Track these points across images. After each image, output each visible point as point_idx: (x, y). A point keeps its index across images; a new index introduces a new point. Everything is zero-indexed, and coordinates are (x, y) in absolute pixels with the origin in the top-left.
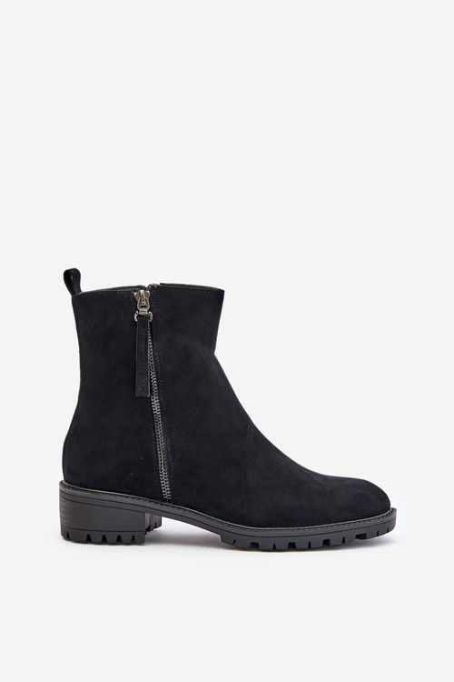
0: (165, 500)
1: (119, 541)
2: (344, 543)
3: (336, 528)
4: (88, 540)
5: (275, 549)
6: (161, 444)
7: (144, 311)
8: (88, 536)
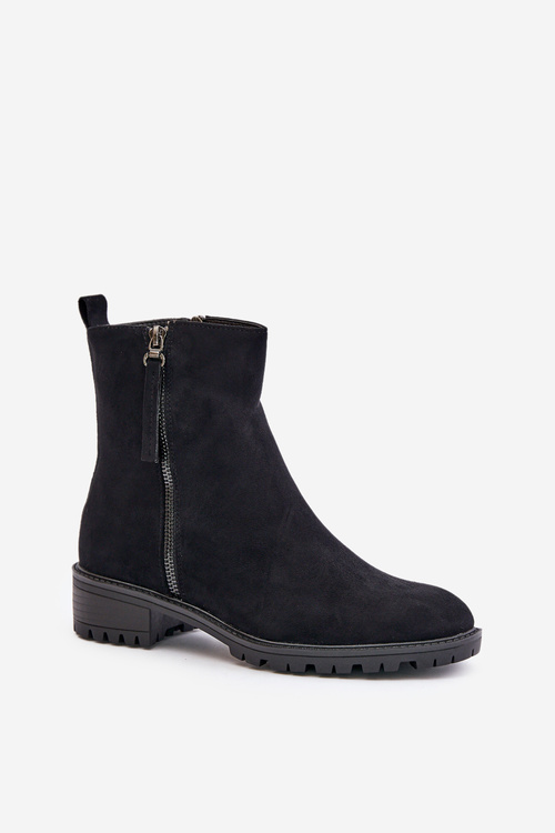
0: (173, 595)
1: (121, 642)
2: (381, 673)
3: (372, 652)
4: (105, 639)
5: (288, 670)
6: (170, 524)
7: (155, 353)
8: (105, 634)
